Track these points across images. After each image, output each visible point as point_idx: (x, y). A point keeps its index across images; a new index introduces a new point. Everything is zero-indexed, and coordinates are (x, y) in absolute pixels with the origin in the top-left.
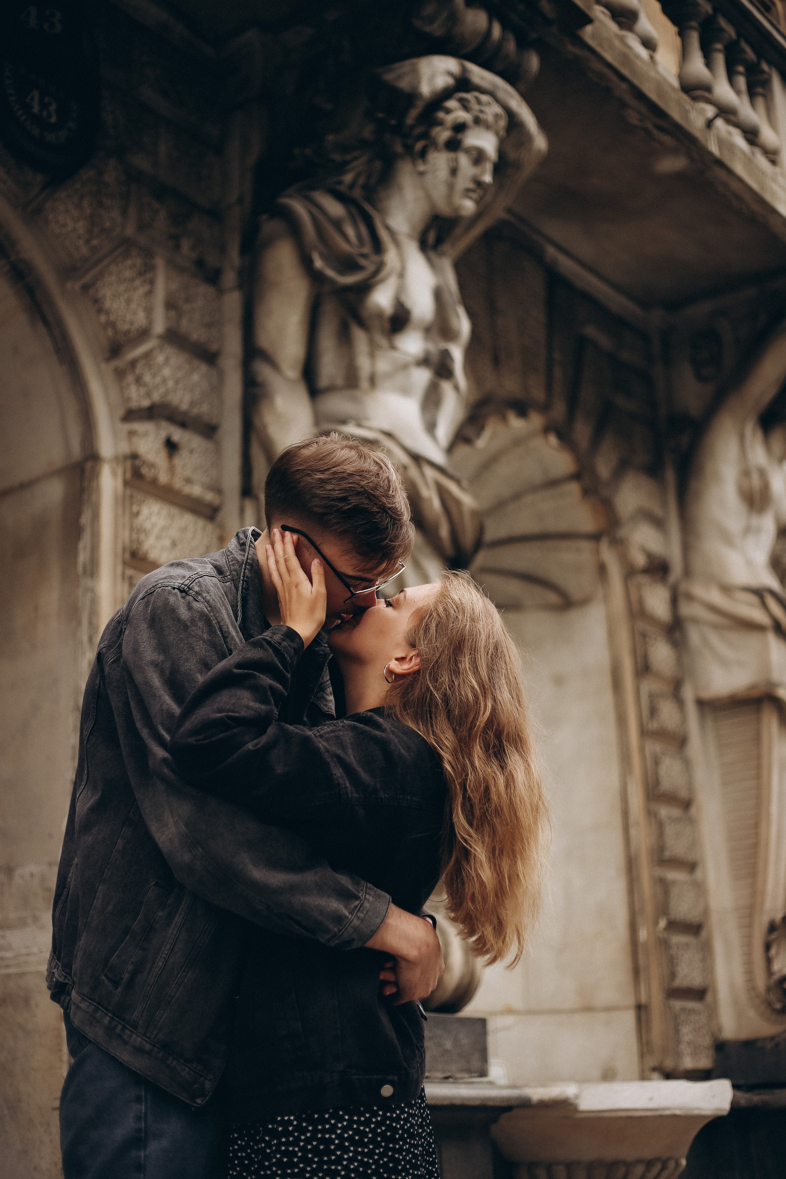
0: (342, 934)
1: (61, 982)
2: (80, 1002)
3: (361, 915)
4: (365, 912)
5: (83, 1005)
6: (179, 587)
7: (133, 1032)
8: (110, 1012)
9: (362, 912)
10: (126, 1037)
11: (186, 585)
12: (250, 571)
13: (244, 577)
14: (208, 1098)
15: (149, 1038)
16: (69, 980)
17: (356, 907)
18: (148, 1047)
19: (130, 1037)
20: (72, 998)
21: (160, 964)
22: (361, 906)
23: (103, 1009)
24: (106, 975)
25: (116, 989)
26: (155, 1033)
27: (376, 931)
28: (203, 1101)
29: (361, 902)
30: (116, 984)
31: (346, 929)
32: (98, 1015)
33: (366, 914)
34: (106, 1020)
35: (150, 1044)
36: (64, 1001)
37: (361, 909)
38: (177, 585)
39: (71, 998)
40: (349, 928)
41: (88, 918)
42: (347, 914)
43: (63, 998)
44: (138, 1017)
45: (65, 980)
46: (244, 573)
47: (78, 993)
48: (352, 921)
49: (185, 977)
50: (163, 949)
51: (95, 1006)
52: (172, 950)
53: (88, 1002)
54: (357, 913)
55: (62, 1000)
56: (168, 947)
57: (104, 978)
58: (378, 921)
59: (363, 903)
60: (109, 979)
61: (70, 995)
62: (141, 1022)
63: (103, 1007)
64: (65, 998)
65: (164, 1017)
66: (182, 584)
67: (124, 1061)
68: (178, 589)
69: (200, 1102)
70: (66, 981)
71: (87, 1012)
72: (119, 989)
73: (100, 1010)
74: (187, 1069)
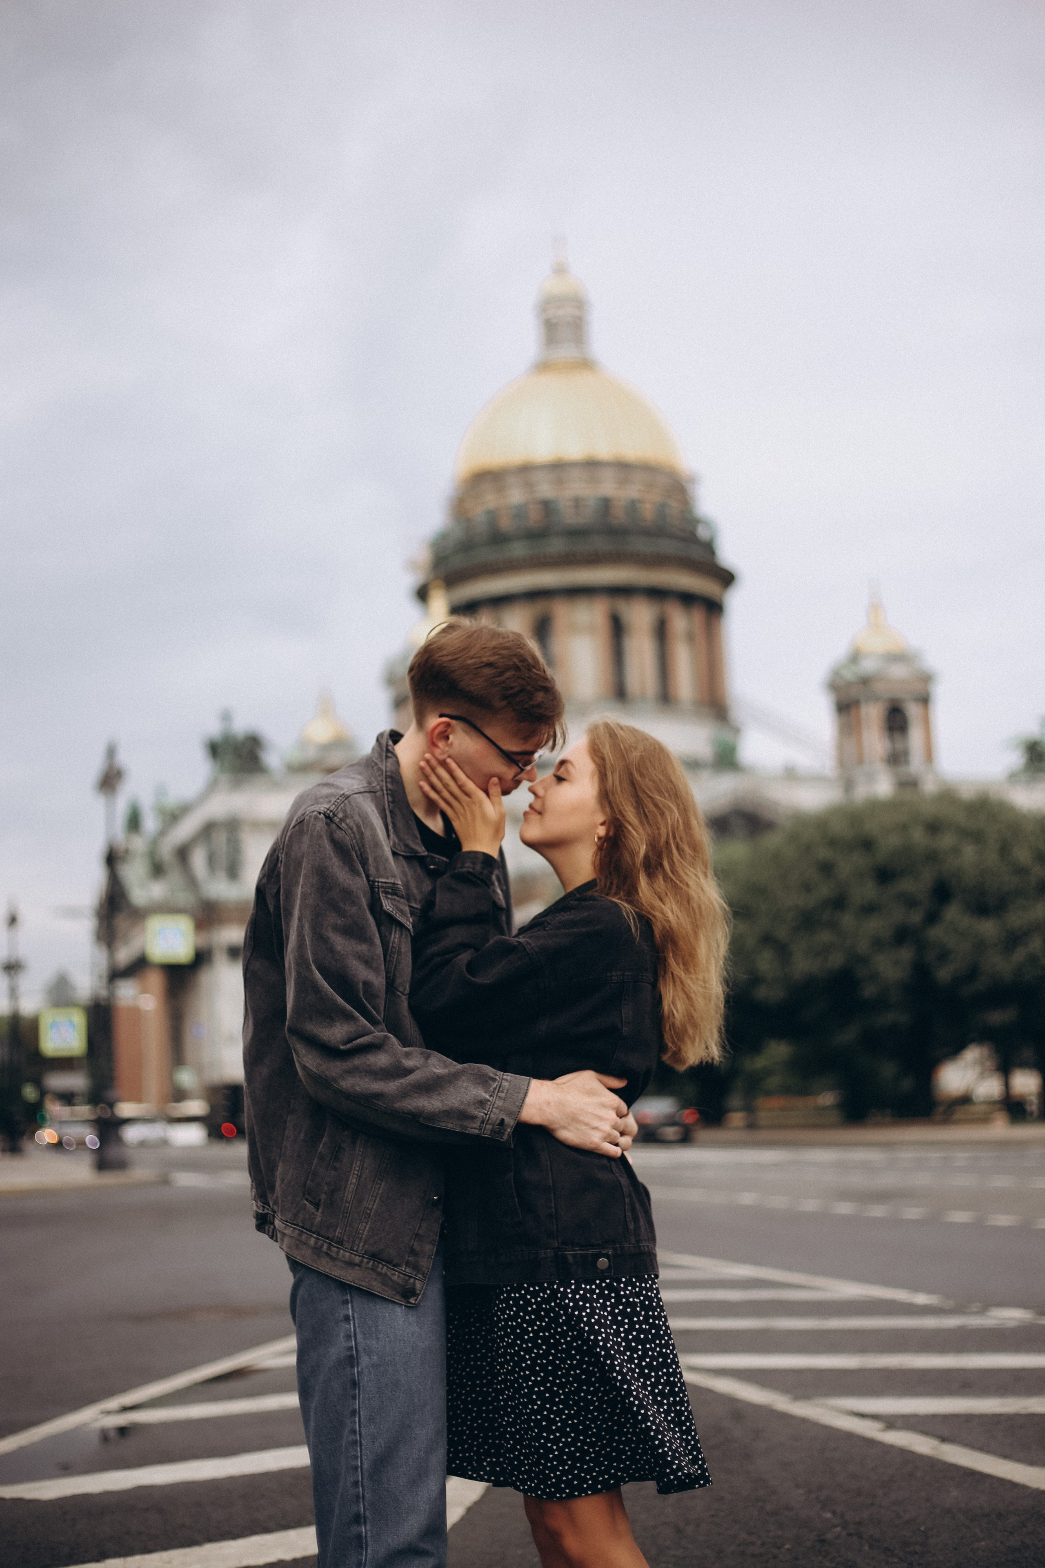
0: (489, 1117)
1: (261, 1213)
2: (285, 1229)
3: (502, 1095)
4: (505, 1091)
5: (288, 1231)
6: (325, 812)
7: (339, 1248)
8: (314, 1233)
9: (503, 1092)
10: (334, 1255)
11: (331, 811)
12: (392, 783)
13: (387, 790)
14: (420, 1297)
15: (357, 1251)
16: (268, 1209)
17: (495, 1089)
18: (357, 1259)
19: (338, 1253)
20: (277, 1226)
21: (354, 1180)
22: (500, 1087)
23: (307, 1232)
24: (307, 1200)
25: (318, 1210)
26: (361, 1245)
27: (521, 1106)
28: (416, 1300)
29: (499, 1083)
30: (317, 1205)
31: (491, 1111)
32: (304, 1236)
33: (506, 1093)
34: (312, 1241)
35: (359, 1256)
36: (269, 1230)
37: (501, 1089)
38: (322, 809)
39: (275, 1227)
40: (494, 1110)
41: (281, 1149)
42: (488, 1097)
43: (267, 1227)
44: (341, 1233)
45: (263, 1210)
46: (387, 787)
47: (281, 1220)
48: (494, 1103)
49: (379, 1188)
50: (354, 1166)
51: (299, 1230)
52: (363, 1166)
53: (291, 1227)
54: (497, 1095)
55: (266, 1230)
56: (358, 1164)
57: (306, 1202)
58: (521, 1095)
59: (501, 1084)
60: (311, 1202)
61: (273, 1224)
62: (345, 1238)
63: (306, 1230)
64: (269, 1227)
65: (367, 1229)
66: (328, 809)
67: (336, 1276)
68: (324, 814)
69: (414, 1302)
70: (266, 1211)
71: (292, 1237)
72: (320, 1210)
73: (305, 1233)
74: (397, 1273)
